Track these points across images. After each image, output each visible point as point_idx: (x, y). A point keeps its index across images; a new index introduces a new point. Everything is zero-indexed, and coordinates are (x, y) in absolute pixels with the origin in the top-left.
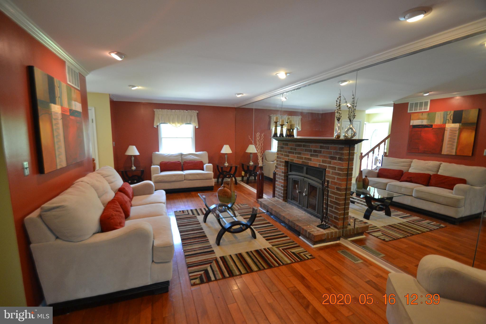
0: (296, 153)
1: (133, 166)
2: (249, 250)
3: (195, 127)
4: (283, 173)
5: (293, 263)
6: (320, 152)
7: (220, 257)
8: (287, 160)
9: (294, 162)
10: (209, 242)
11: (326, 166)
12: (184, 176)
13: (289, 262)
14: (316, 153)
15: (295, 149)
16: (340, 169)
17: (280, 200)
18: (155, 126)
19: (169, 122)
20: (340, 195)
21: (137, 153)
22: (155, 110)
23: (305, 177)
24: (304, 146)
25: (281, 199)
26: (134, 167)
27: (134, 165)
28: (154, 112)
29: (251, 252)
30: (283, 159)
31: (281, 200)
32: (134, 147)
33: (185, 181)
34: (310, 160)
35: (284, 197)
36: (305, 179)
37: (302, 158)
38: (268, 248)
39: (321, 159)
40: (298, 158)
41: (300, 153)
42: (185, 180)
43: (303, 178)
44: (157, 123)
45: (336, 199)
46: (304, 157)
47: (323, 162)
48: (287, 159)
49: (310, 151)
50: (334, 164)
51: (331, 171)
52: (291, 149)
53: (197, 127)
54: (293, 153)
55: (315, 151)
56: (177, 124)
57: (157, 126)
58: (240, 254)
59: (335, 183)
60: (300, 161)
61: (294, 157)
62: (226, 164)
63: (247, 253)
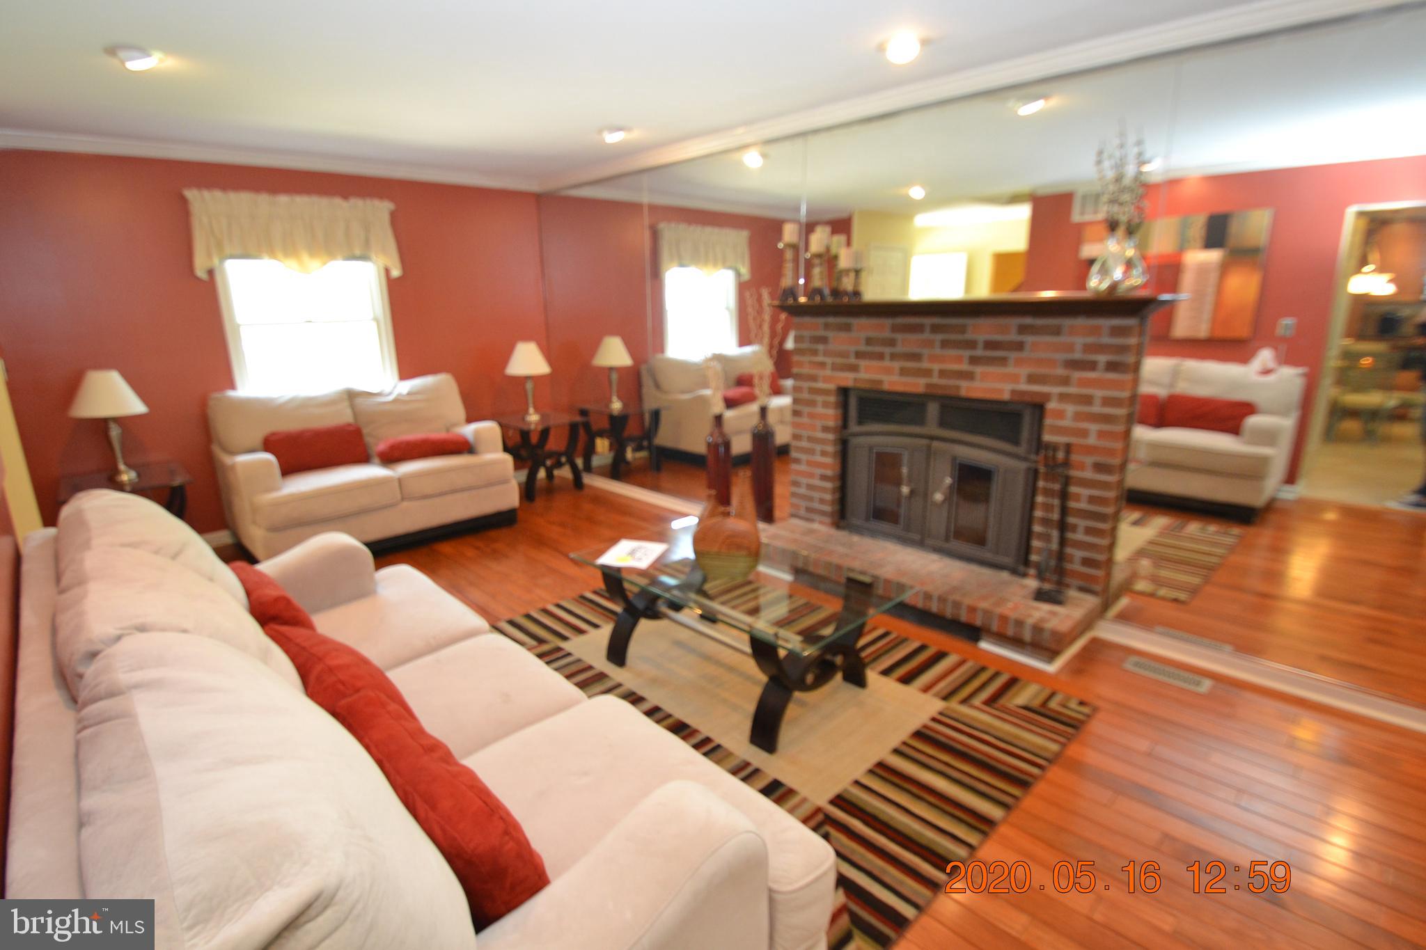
0: (893, 357)
1: (122, 467)
2: (895, 742)
3: (387, 271)
4: (825, 429)
5: (1064, 745)
6: (1019, 346)
7: (833, 802)
8: (844, 384)
9: (886, 387)
10: (726, 750)
11: (1047, 397)
12: (397, 484)
13: (1054, 747)
14: (996, 351)
15: (892, 343)
16: (1107, 402)
17: (816, 526)
18: (201, 273)
19: (272, 254)
20: (1105, 486)
21: (136, 406)
22: (191, 194)
23: (932, 438)
24: (935, 329)
25: (821, 523)
26: (126, 473)
27: (126, 464)
28: (184, 201)
29: (905, 743)
30: (826, 380)
31: (822, 528)
32: (114, 380)
33: (405, 504)
34: (969, 376)
35: (832, 514)
36: (935, 444)
37: (927, 373)
38: (941, 713)
39: (1024, 371)
40: (903, 372)
41: (916, 357)
42: (403, 499)
43: (925, 442)
44: (209, 256)
45: (1092, 499)
46: (936, 367)
47: (1032, 379)
48: (848, 379)
49: (971, 345)
50: (1084, 383)
51: (1070, 409)
52: (869, 341)
53: (396, 273)
54: (880, 357)
55: (990, 345)
56: (306, 258)
57: (211, 272)
58: (881, 765)
59: (1090, 450)
60: (917, 385)
61: (888, 371)
62: (533, 418)
63: (897, 751)
